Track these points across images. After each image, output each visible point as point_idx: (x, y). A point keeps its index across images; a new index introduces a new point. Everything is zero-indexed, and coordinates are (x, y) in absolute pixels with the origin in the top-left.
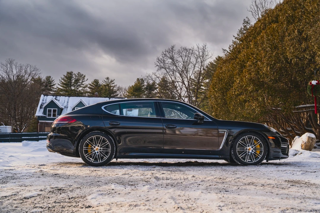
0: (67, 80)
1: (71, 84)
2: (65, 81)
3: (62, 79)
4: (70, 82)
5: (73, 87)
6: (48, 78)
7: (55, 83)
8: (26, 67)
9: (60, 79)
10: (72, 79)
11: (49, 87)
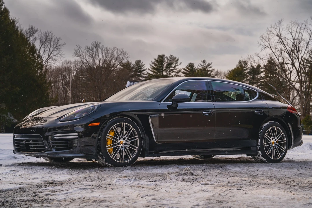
0: (158, 64)
1: (162, 69)
2: (156, 65)
3: (153, 64)
4: (162, 66)
5: (165, 72)
6: (138, 62)
7: (145, 68)
8: (112, 51)
9: (151, 63)
10: (164, 64)
11: (138, 73)
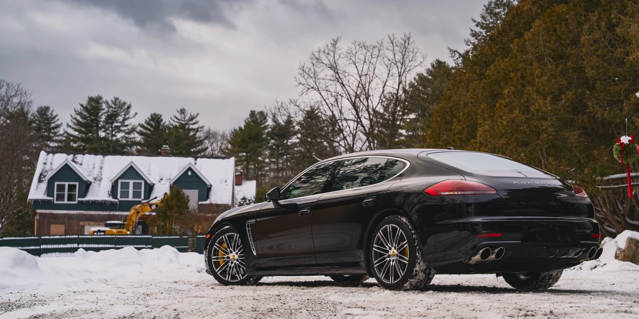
0: (87, 115)
1: (97, 126)
2: (84, 117)
3: (78, 114)
4: (96, 120)
5: (104, 131)
6: (43, 111)
7: (58, 123)
9: (73, 114)
10: (100, 114)
11: (44, 132)
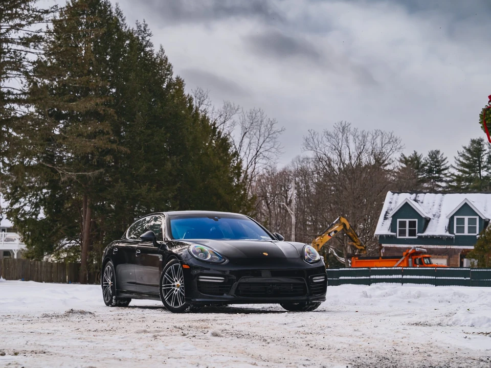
0: (470, 156)
1: (480, 166)
2: (468, 159)
3: (461, 156)
4: (479, 161)
5: (486, 171)
6: (434, 155)
7: (448, 165)
8: (373, 137)
9: (457, 155)
10: (481, 155)
11: (435, 174)
